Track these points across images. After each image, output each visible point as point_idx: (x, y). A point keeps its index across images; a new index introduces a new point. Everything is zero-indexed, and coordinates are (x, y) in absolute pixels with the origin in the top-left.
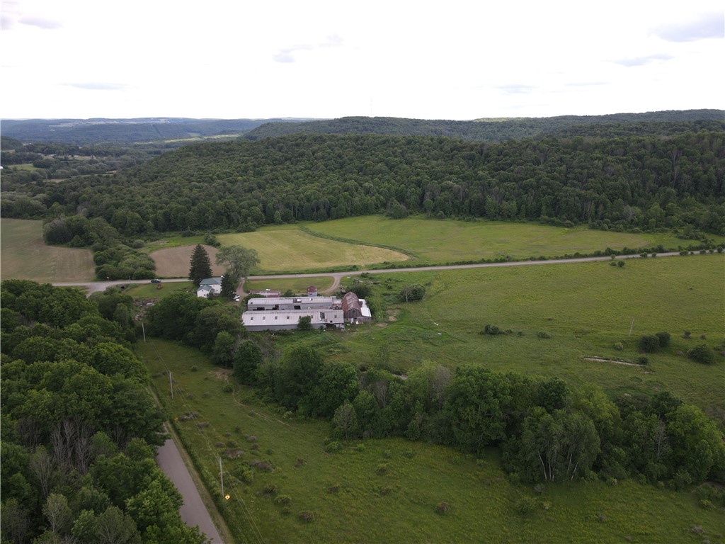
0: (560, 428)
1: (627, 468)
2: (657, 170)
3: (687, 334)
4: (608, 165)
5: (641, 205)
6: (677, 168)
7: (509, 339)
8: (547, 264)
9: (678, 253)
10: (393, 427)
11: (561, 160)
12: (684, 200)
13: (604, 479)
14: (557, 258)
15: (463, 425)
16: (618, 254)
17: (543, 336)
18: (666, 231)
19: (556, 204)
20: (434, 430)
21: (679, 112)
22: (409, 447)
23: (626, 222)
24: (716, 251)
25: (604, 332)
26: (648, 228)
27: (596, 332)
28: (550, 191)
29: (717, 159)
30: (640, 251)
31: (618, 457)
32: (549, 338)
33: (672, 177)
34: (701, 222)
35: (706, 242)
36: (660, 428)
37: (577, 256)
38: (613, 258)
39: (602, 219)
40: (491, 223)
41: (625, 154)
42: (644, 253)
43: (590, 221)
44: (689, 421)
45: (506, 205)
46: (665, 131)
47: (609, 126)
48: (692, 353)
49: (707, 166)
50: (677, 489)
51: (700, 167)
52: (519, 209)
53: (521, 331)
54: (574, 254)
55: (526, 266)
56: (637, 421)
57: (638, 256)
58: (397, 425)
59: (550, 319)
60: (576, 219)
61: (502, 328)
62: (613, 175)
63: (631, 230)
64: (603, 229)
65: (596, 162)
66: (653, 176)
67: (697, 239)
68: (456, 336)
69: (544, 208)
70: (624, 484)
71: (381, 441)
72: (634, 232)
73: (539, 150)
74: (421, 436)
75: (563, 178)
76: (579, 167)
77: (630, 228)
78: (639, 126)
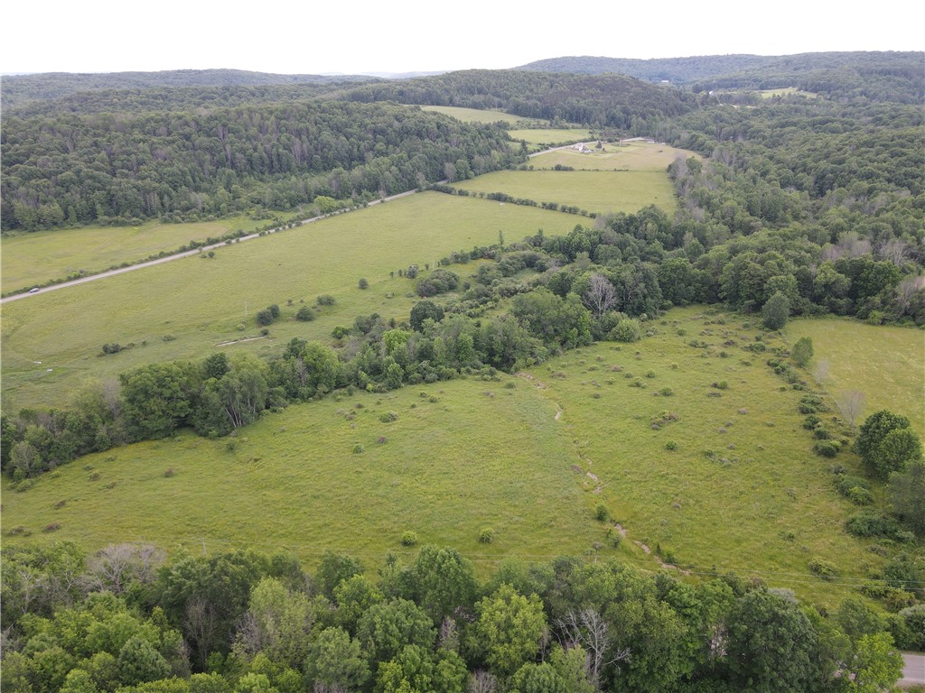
0: (237, 381)
1: (286, 398)
2: (210, 150)
3: (290, 301)
4: (156, 148)
5: (206, 191)
6: (228, 147)
7: (134, 351)
8: (133, 271)
9: (257, 235)
10: (79, 446)
11: (96, 144)
12: (245, 180)
13: (275, 411)
14: (142, 262)
15: (152, 416)
16: (204, 245)
17: (168, 339)
18: (239, 215)
19: (111, 200)
20: (124, 433)
21: (199, 72)
22: (108, 455)
23: (198, 211)
24: (287, 227)
25: (223, 319)
26: (222, 214)
27: (217, 321)
28: (97, 185)
29: (261, 135)
30: (224, 239)
31: (279, 393)
32: (175, 339)
33: (226, 156)
34: (267, 201)
35: (277, 219)
36: (299, 364)
37: (162, 255)
38: (200, 250)
39: (171, 211)
40: (32, 235)
41: (169, 134)
42: (228, 239)
43: (159, 215)
44: (315, 352)
45: (45, 209)
46: (194, 100)
47: (127, 93)
48: (298, 315)
49: (255, 143)
50: (321, 398)
51: (248, 145)
52: (66, 213)
53: (143, 341)
54: (158, 254)
55: (110, 277)
56: (283, 365)
57: (223, 244)
58: (82, 443)
59: (167, 322)
60: (142, 215)
61: (122, 344)
62: (165, 159)
63: (205, 219)
64: (177, 222)
65: (141, 144)
66: (208, 157)
67: (269, 218)
68: (72, 366)
69: (98, 207)
70: (288, 409)
71: (73, 463)
72: (209, 220)
73: (59, 132)
74: (113, 443)
75: (109, 168)
76: (123, 153)
77: (204, 216)
78: (163, 93)
